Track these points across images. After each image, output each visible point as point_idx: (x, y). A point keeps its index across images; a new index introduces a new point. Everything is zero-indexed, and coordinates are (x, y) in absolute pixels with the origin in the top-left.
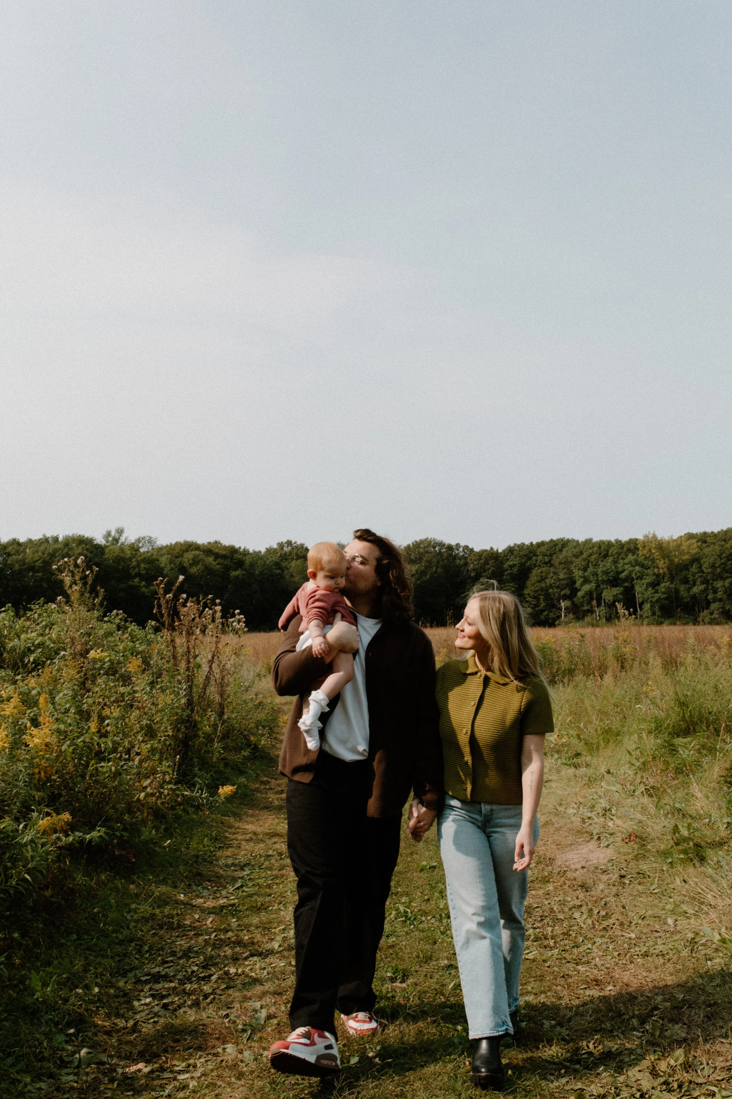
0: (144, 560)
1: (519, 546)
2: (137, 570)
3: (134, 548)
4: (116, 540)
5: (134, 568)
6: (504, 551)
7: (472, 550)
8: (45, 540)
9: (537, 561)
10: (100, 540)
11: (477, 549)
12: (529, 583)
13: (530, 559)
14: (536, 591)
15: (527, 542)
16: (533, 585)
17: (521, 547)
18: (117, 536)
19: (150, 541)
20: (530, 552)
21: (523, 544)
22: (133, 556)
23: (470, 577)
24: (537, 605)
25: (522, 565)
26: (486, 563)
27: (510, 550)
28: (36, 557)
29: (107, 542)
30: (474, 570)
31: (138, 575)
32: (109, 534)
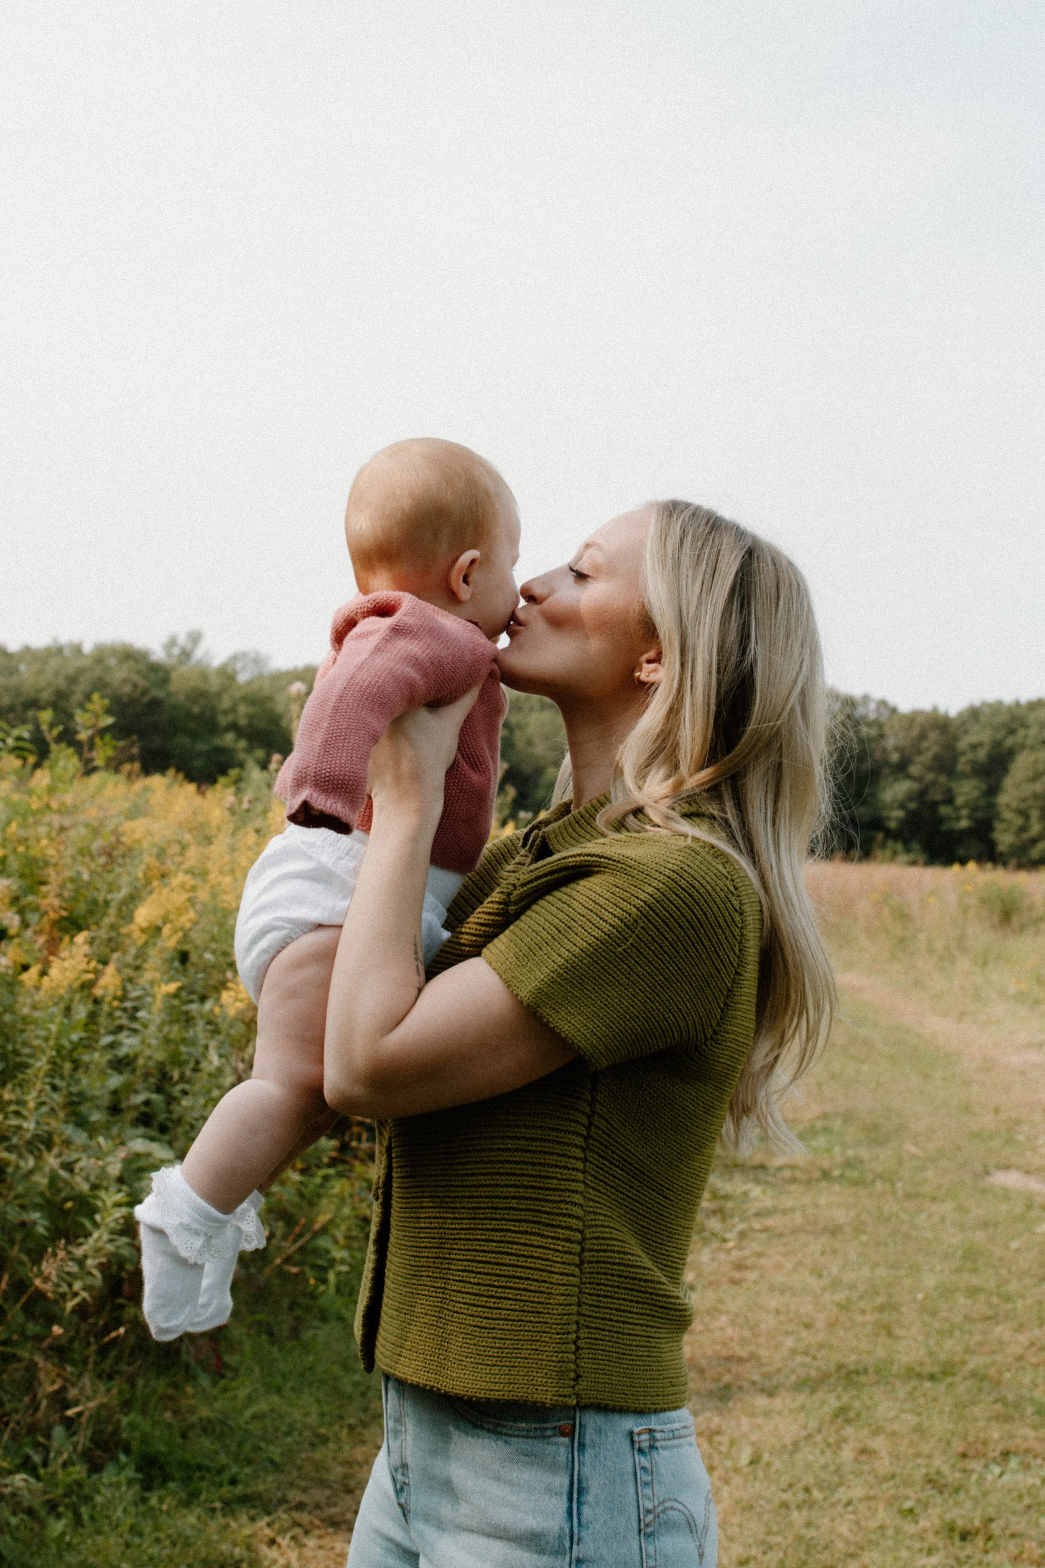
0: (245, 699)
1: (990, 706)
2: (230, 718)
3: (227, 674)
4: (186, 654)
5: (226, 712)
6: (960, 715)
7: (894, 711)
8: (56, 651)
9: (1026, 737)
10: (158, 654)
11: (905, 706)
12: (1008, 782)
13: (1012, 732)
14: (1024, 800)
15: (1008, 699)
16: (1018, 786)
17: (997, 708)
18: (189, 646)
19: (257, 660)
20: (1014, 718)
21: (1000, 703)
22: (225, 689)
23: (887, 763)
24: (1023, 829)
25: (997, 744)
26: (923, 736)
27: (974, 714)
28: (42, 682)
29: (169, 655)
30: (897, 749)
31: (234, 727)
32: (172, 642)
